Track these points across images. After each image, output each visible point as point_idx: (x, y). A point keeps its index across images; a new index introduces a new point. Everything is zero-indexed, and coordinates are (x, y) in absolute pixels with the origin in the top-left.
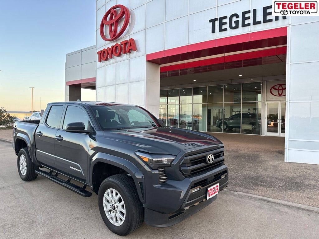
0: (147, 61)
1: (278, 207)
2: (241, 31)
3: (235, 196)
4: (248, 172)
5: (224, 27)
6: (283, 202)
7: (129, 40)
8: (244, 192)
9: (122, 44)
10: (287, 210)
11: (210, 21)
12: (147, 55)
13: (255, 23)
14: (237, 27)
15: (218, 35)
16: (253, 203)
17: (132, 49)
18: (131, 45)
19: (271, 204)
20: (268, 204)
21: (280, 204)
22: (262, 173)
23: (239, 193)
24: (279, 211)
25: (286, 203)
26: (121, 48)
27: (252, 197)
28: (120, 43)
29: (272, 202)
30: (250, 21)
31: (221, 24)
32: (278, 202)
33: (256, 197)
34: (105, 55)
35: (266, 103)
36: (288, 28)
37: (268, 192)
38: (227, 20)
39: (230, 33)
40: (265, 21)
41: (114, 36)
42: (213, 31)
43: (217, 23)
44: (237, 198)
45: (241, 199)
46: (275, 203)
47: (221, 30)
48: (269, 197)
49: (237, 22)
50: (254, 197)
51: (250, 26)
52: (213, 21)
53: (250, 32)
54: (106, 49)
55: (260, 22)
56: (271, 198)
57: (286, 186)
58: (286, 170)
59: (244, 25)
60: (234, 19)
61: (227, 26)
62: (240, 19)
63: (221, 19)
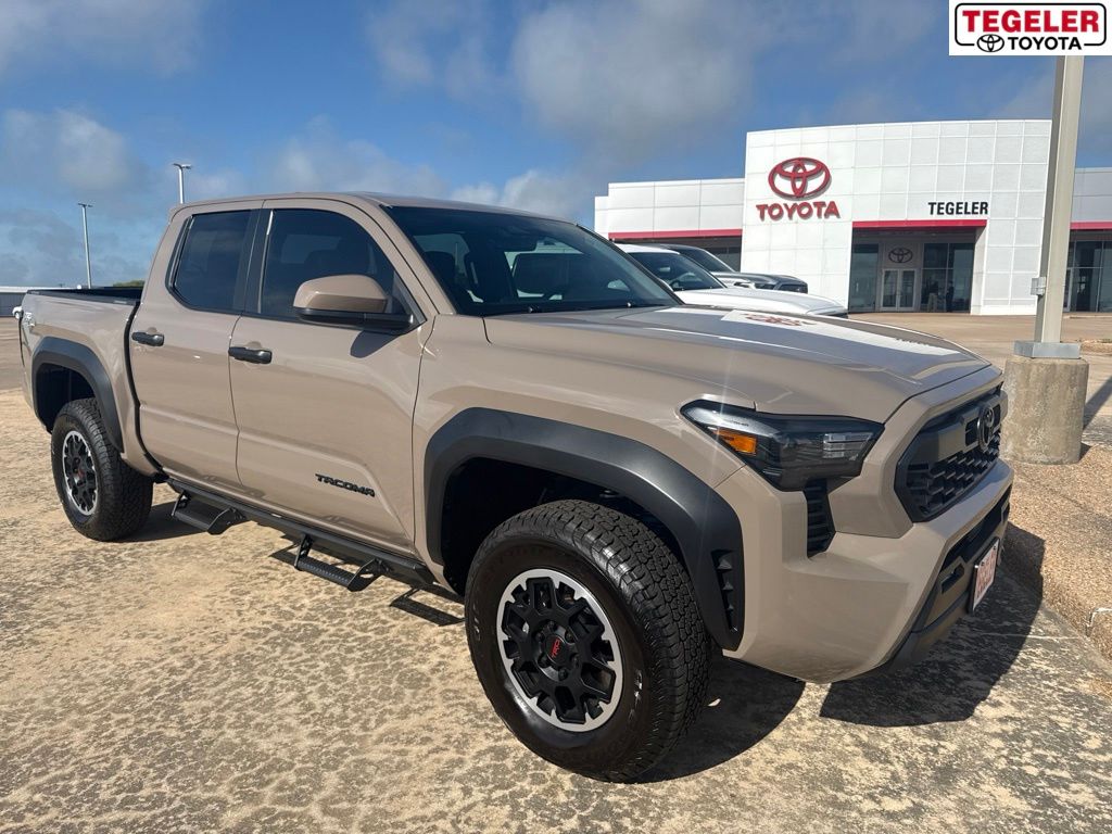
0: (853, 228)
2: (955, 217)
11: (929, 204)
13: (966, 213)
14: (952, 213)
15: (935, 217)
30: (962, 211)
31: (939, 208)
36: (986, 220)
38: (944, 206)
39: (946, 217)
40: (973, 213)
42: (932, 213)
43: (936, 207)
47: (939, 213)
49: (952, 210)
51: (961, 214)
52: (932, 204)
53: (960, 219)
59: (958, 213)
60: (950, 206)
61: (944, 211)
62: (955, 207)
63: (939, 204)
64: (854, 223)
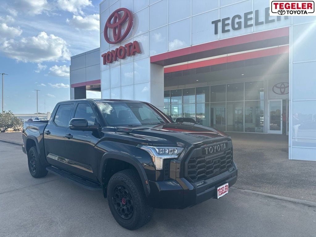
0: (151, 63)
1: (284, 204)
2: (243, 32)
3: (242, 193)
4: (253, 170)
5: (227, 28)
6: (289, 199)
7: (133, 42)
8: (251, 190)
9: (126, 47)
10: (293, 206)
11: (213, 23)
12: (151, 57)
13: (258, 23)
14: (239, 28)
15: (221, 36)
16: (260, 200)
17: (136, 51)
18: (135, 48)
19: (277, 201)
20: (275, 200)
21: (286, 201)
22: (267, 170)
23: (246, 190)
24: (286, 207)
25: (292, 199)
26: (125, 50)
27: (258, 194)
28: (124, 46)
29: (278, 199)
30: (253, 22)
31: (224, 25)
32: (284, 198)
33: (263, 194)
34: (110, 58)
35: (269, 101)
36: (290, 28)
37: (274, 189)
38: (230, 22)
39: (233, 34)
41: (118, 39)
42: (216, 33)
43: (220, 25)
44: (244, 196)
45: (248, 197)
46: (281, 200)
47: (224, 31)
48: (275, 195)
49: (240, 24)
50: (260, 195)
51: (252, 27)
52: (215, 23)
53: (253, 33)
54: (111, 51)
55: (262, 23)
56: (278, 195)
57: (291, 183)
58: (290, 167)
59: (246, 26)
60: (237, 20)
61: (230, 27)
62: (242, 20)
63: (224, 20)
64: (151, 58)
